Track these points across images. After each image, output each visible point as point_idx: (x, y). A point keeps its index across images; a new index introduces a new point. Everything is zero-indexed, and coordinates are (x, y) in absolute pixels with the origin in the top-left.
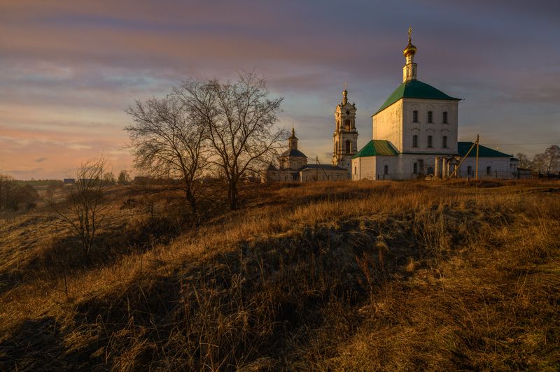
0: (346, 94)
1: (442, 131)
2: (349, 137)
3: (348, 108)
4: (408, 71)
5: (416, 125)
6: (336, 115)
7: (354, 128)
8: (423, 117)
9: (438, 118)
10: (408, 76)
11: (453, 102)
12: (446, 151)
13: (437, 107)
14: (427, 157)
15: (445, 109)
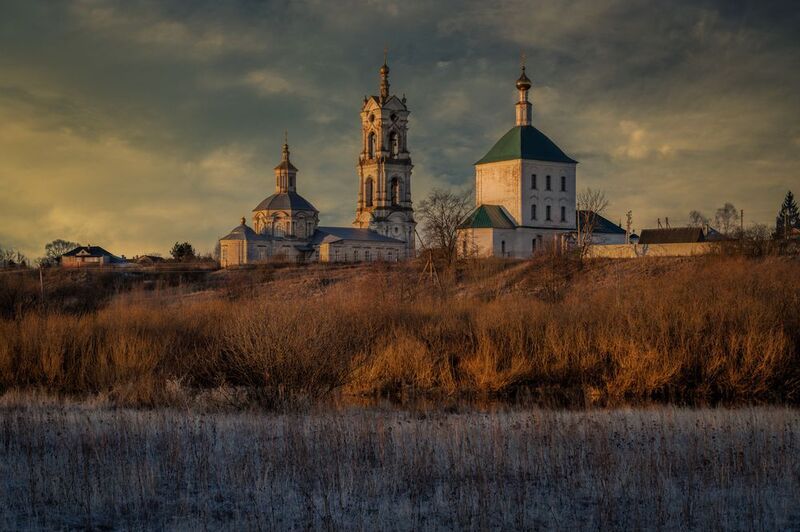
0: (386, 72)
1: (560, 200)
2: (398, 171)
3: (393, 107)
4: (522, 112)
5: (534, 192)
6: (365, 118)
7: (404, 151)
8: (541, 183)
9: (556, 184)
10: (522, 120)
11: (570, 165)
12: (564, 225)
13: (556, 170)
14: (546, 231)
15: (564, 174)
